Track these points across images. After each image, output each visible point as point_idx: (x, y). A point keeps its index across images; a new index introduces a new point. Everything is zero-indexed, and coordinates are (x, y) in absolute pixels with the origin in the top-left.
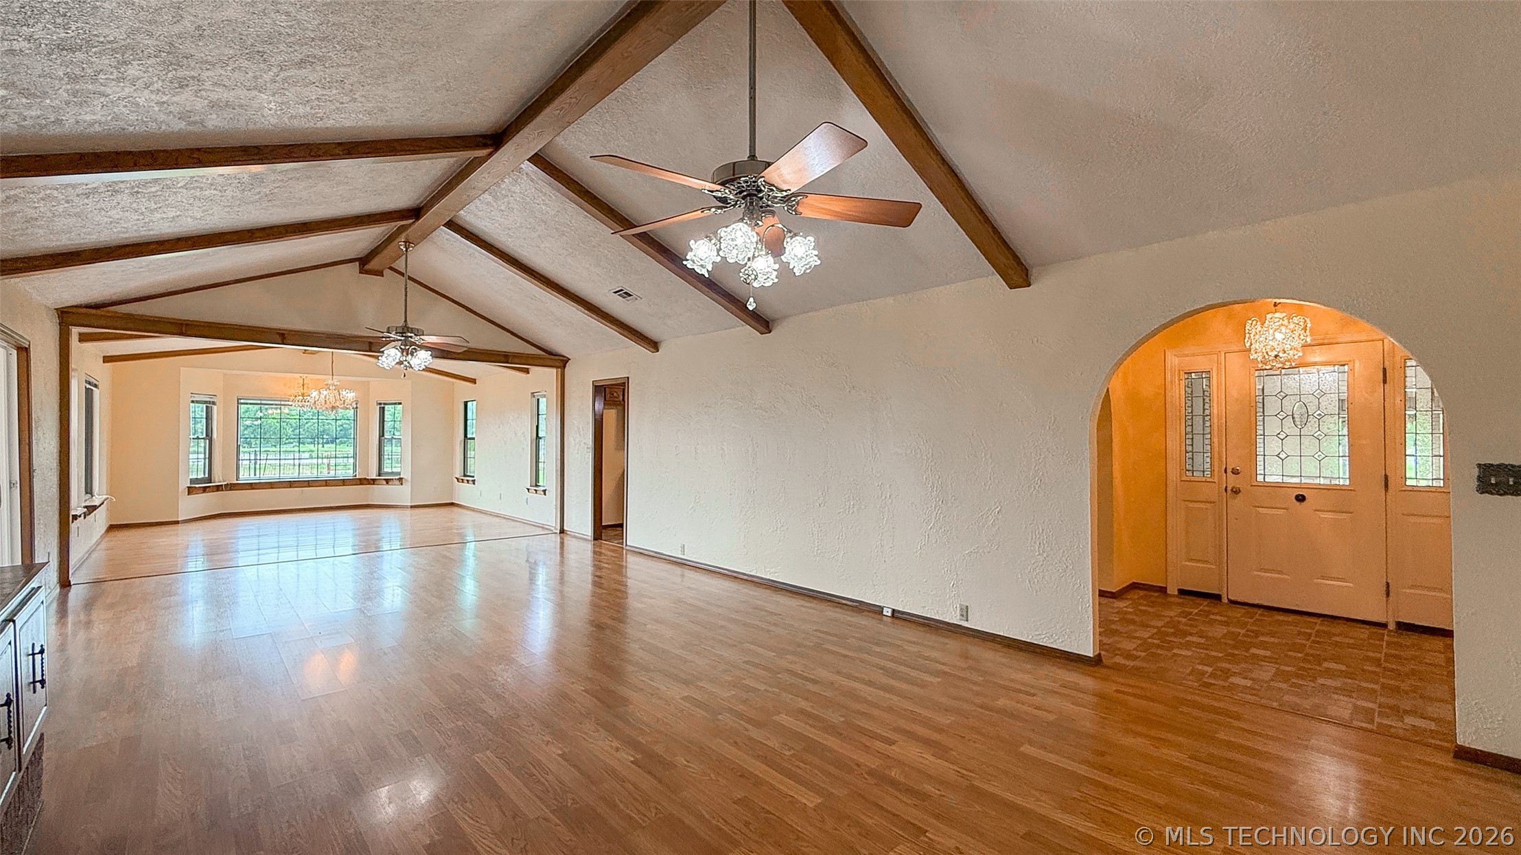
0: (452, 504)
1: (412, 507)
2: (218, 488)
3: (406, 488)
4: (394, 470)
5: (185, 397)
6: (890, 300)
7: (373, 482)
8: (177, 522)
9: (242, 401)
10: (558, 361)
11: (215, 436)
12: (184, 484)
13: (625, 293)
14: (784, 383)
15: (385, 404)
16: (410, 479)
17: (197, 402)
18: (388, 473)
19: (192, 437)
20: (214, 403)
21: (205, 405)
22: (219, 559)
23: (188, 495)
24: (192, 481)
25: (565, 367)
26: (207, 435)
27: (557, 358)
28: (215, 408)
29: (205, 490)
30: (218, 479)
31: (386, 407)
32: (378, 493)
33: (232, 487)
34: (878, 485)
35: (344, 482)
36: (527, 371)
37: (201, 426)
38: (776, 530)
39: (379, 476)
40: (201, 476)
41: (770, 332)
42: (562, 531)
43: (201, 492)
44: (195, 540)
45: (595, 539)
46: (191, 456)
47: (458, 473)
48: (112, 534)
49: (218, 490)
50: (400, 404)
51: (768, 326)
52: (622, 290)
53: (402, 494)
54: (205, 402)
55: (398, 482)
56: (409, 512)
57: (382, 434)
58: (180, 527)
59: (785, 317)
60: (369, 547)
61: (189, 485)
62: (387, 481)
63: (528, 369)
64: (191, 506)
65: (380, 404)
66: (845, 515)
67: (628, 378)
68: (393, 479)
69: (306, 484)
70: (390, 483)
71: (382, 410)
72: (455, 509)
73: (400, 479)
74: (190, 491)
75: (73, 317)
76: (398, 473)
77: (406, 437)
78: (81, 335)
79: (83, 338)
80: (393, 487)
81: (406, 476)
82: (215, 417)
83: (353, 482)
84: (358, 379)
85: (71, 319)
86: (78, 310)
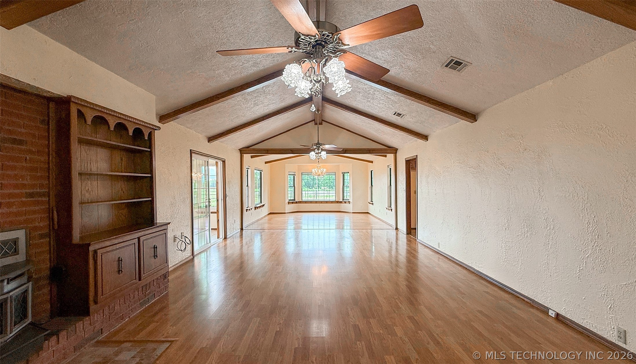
1: (353, 213)
2: (296, 202)
4: (347, 198)
5: (287, 173)
6: (550, 83)
7: (341, 202)
8: (285, 213)
9: (303, 174)
10: (394, 151)
11: (295, 186)
12: (287, 201)
13: (398, 114)
14: (484, 151)
15: (344, 173)
16: (352, 202)
17: (291, 175)
18: (346, 199)
19: (289, 186)
20: (295, 175)
21: (293, 176)
22: (298, 228)
24: (289, 200)
25: (396, 153)
27: (392, 149)
28: (295, 176)
29: (293, 203)
30: (297, 200)
31: (345, 174)
32: (344, 207)
33: (300, 202)
34: (544, 219)
35: (332, 202)
36: (386, 156)
37: (292, 183)
38: (482, 241)
40: (292, 199)
41: (476, 121)
42: (397, 229)
44: (291, 219)
45: (407, 234)
46: (289, 192)
47: (369, 201)
48: (270, 215)
49: (292, 203)
50: (348, 173)
51: (475, 119)
52: (396, 113)
53: (348, 207)
54: (293, 175)
55: (348, 203)
56: (352, 214)
57: (344, 185)
58: (286, 215)
59: (484, 110)
60: (340, 227)
62: (345, 202)
63: (386, 155)
64: (288, 208)
65: (343, 173)
66: (521, 237)
67: (417, 156)
69: (320, 202)
71: (344, 175)
72: (369, 215)
73: (349, 202)
75: (243, 151)
76: (349, 200)
77: (351, 185)
78: (251, 156)
79: (252, 157)
80: (347, 205)
81: (351, 200)
82: (295, 179)
83: (335, 202)
84: (336, 164)
85: (242, 152)
86: (243, 149)
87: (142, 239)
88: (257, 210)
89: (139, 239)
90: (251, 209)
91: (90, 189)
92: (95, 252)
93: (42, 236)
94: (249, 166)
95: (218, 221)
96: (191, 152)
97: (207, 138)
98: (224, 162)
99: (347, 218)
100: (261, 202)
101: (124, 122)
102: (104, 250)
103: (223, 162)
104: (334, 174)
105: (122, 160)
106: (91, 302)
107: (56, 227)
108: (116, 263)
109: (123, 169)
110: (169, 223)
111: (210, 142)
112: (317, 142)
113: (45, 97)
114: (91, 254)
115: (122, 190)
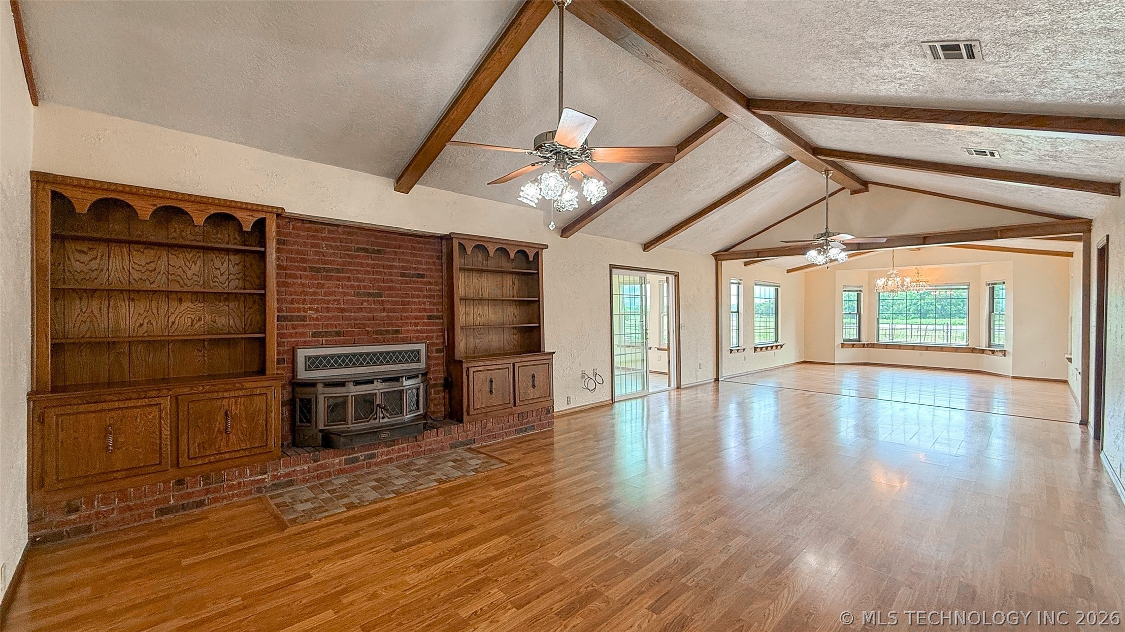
0: (1065, 382)
1: (1013, 377)
2: (863, 346)
3: (1009, 360)
4: (1000, 343)
5: (839, 289)
7: (983, 351)
8: (834, 364)
10: (1083, 224)
11: (862, 313)
12: (839, 341)
13: (975, 151)
15: (995, 284)
16: (1012, 352)
17: (850, 291)
18: (996, 346)
19: (846, 313)
20: (861, 291)
21: (856, 293)
22: (867, 395)
23: (842, 348)
24: (844, 340)
25: (1089, 230)
26: (858, 312)
28: (862, 294)
30: (864, 341)
31: (996, 286)
32: (988, 362)
33: (873, 346)
35: (957, 350)
37: (853, 306)
39: (989, 347)
40: (855, 338)
42: (1084, 423)
43: (851, 347)
47: (1069, 350)
48: (802, 366)
49: (853, 347)
50: (1004, 283)
53: (1004, 365)
54: (857, 291)
55: (1002, 354)
56: (1010, 381)
57: (992, 310)
58: (836, 366)
60: (981, 407)
61: (842, 342)
62: (993, 352)
64: (842, 355)
65: (989, 285)
68: (998, 351)
70: (996, 354)
71: (992, 290)
72: (1067, 387)
73: (1004, 351)
74: (843, 345)
75: (720, 256)
76: (1003, 346)
77: (1010, 313)
78: (745, 262)
79: (746, 264)
80: (998, 358)
81: (1009, 348)
82: (862, 300)
83: (966, 350)
84: (972, 264)
85: (718, 258)
86: (722, 253)
87: (517, 366)
88: (759, 353)
89: (514, 364)
90: (744, 349)
91: (481, 314)
92: (468, 369)
93: (438, 351)
94: (741, 280)
95: (669, 362)
96: (612, 267)
97: (642, 244)
98: (677, 276)
99: (1000, 388)
100: (776, 341)
101: (504, 246)
102: (475, 369)
103: (675, 276)
104: (966, 287)
105: (514, 283)
106: (465, 413)
107: (446, 344)
108: (488, 383)
109: (515, 294)
110: (554, 353)
111: (647, 250)
112: (824, 231)
113: (438, 237)
114: (464, 370)
115: (514, 314)
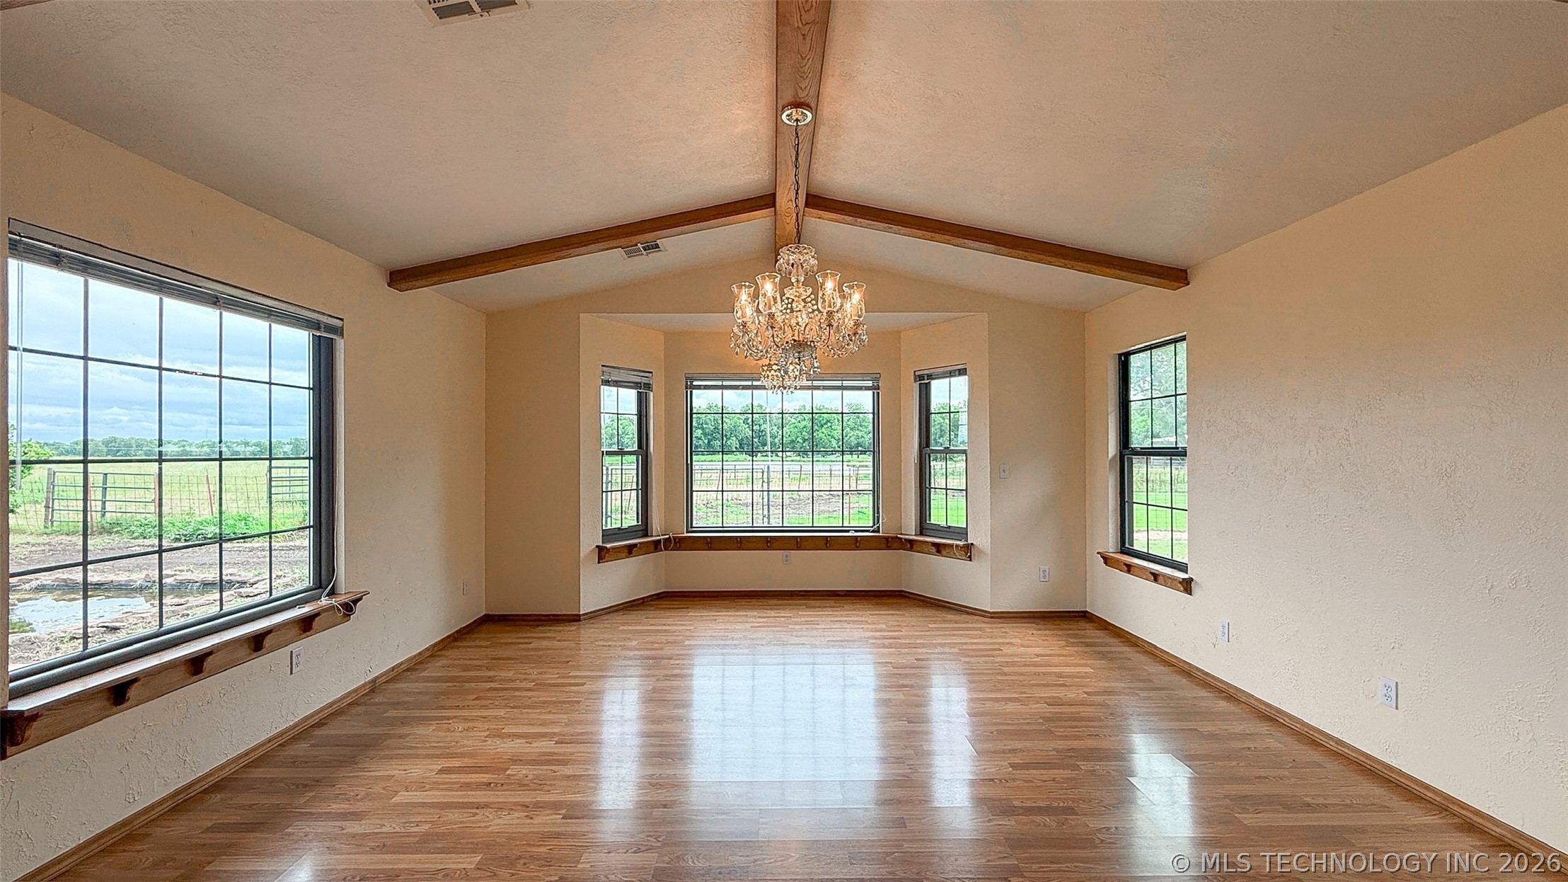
0: (1085, 616)
23: (599, 563)
39: (921, 534)
43: (624, 555)
61: (600, 544)
68: (951, 546)
70: (944, 552)
74: (602, 554)
